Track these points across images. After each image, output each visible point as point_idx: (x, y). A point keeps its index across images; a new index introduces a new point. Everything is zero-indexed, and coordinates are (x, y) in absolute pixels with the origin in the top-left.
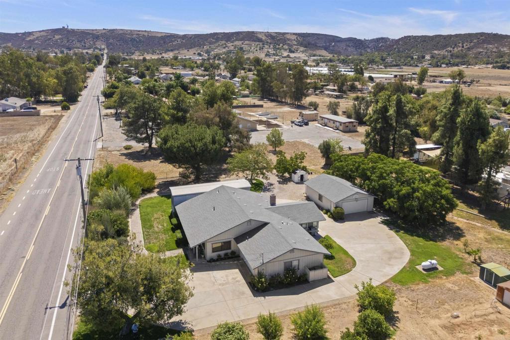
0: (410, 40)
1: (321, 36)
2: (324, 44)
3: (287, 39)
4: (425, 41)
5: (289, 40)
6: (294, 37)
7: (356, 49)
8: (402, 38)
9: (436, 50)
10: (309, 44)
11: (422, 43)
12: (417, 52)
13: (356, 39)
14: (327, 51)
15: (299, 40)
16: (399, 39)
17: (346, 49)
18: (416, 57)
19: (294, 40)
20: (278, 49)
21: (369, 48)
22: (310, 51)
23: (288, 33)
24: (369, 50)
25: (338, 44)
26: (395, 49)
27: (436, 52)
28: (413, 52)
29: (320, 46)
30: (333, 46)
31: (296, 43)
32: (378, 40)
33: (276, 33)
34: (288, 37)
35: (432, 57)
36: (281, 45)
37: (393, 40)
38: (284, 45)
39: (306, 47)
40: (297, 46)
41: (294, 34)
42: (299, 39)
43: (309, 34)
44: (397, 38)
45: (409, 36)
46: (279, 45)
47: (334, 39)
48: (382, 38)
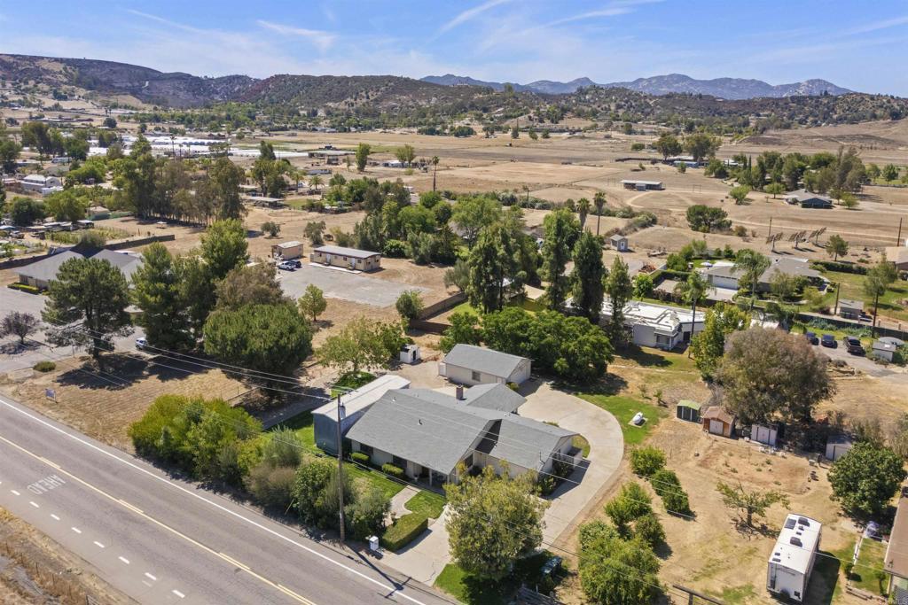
0: (285, 81)
1: (119, 68)
2: (129, 85)
3: (44, 70)
5: (47, 71)
6: (59, 67)
8: (272, 77)
10: (95, 83)
12: (302, 104)
13: (189, 75)
14: (138, 98)
15: (71, 74)
16: (268, 80)
17: (174, 94)
18: (305, 112)
19: (61, 72)
20: (27, 90)
22: (101, 98)
23: (43, 58)
24: (217, 98)
25: (156, 84)
27: (330, 104)
28: (295, 103)
29: (120, 88)
30: (148, 88)
31: (65, 80)
32: (232, 80)
33: (13, 56)
34: (45, 65)
35: (329, 113)
36: (32, 83)
38: (39, 83)
39: (89, 88)
40: (70, 85)
41: (56, 60)
42: (70, 71)
43: (91, 61)
45: (283, 76)
46: (26, 83)
47: (147, 75)
48: (238, 77)
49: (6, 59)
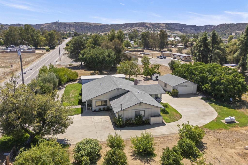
0: (224, 26)
1: (177, 24)
2: (179, 28)
3: (160, 26)
4: (232, 26)
5: (161, 26)
6: (164, 25)
7: (195, 31)
8: (220, 25)
9: (238, 31)
10: (171, 28)
11: (231, 27)
12: (228, 32)
13: (195, 25)
14: (180, 32)
15: (166, 27)
16: (218, 25)
17: (190, 31)
18: (227, 34)
19: (164, 26)
20: (156, 31)
21: (202, 30)
22: (171, 32)
23: (161, 23)
24: (202, 31)
25: (186, 28)
26: (216, 30)
27: (238, 32)
28: (225, 32)
29: (177, 29)
30: (184, 29)
31: (165, 28)
32: (207, 26)
33: (155, 23)
34: (161, 25)
35: (236, 34)
36: (157, 29)
37: (215, 26)
38: (159, 29)
39: (170, 30)
40: (165, 29)
41: (164, 23)
42: (166, 26)
43: (171, 23)
44: (217, 25)
45: (224, 24)
46: (156, 29)
47: (184, 26)
48: (209, 25)
49: (153, 24)
